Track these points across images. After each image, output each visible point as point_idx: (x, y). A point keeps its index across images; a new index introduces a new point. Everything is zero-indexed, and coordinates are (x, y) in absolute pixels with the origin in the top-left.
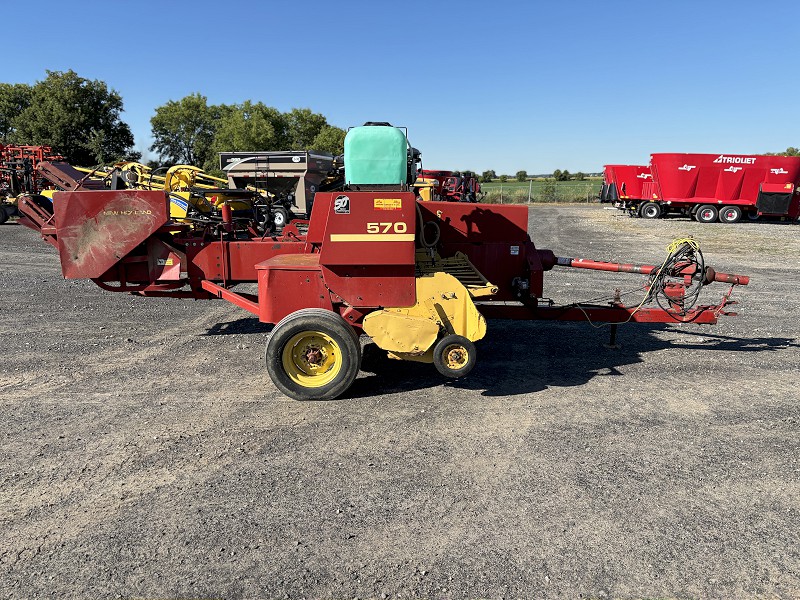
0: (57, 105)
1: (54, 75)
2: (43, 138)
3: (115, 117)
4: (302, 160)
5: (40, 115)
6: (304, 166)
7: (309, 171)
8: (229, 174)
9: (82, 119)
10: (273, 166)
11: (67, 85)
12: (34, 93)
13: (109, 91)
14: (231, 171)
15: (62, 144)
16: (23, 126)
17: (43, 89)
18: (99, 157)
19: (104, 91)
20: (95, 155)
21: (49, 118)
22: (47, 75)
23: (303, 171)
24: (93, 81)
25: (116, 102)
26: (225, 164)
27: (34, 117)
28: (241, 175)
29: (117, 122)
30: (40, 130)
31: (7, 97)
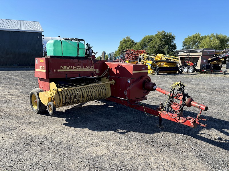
0: (159, 40)
1: (159, 32)
2: (154, 48)
3: (173, 42)
4: (201, 52)
5: (154, 43)
6: (201, 54)
7: (203, 55)
8: (179, 56)
9: (164, 43)
10: (191, 54)
11: (162, 34)
12: (154, 37)
13: (172, 35)
14: (180, 56)
15: (158, 50)
16: (150, 45)
17: (156, 36)
18: (166, 53)
19: (171, 35)
20: (165, 52)
21: (156, 43)
22: (158, 33)
23: (201, 55)
24: (169, 33)
25: (173, 38)
26: (178, 53)
27: (153, 43)
28: (182, 57)
29: (173, 43)
30: (154, 46)
31: (148, 39)
